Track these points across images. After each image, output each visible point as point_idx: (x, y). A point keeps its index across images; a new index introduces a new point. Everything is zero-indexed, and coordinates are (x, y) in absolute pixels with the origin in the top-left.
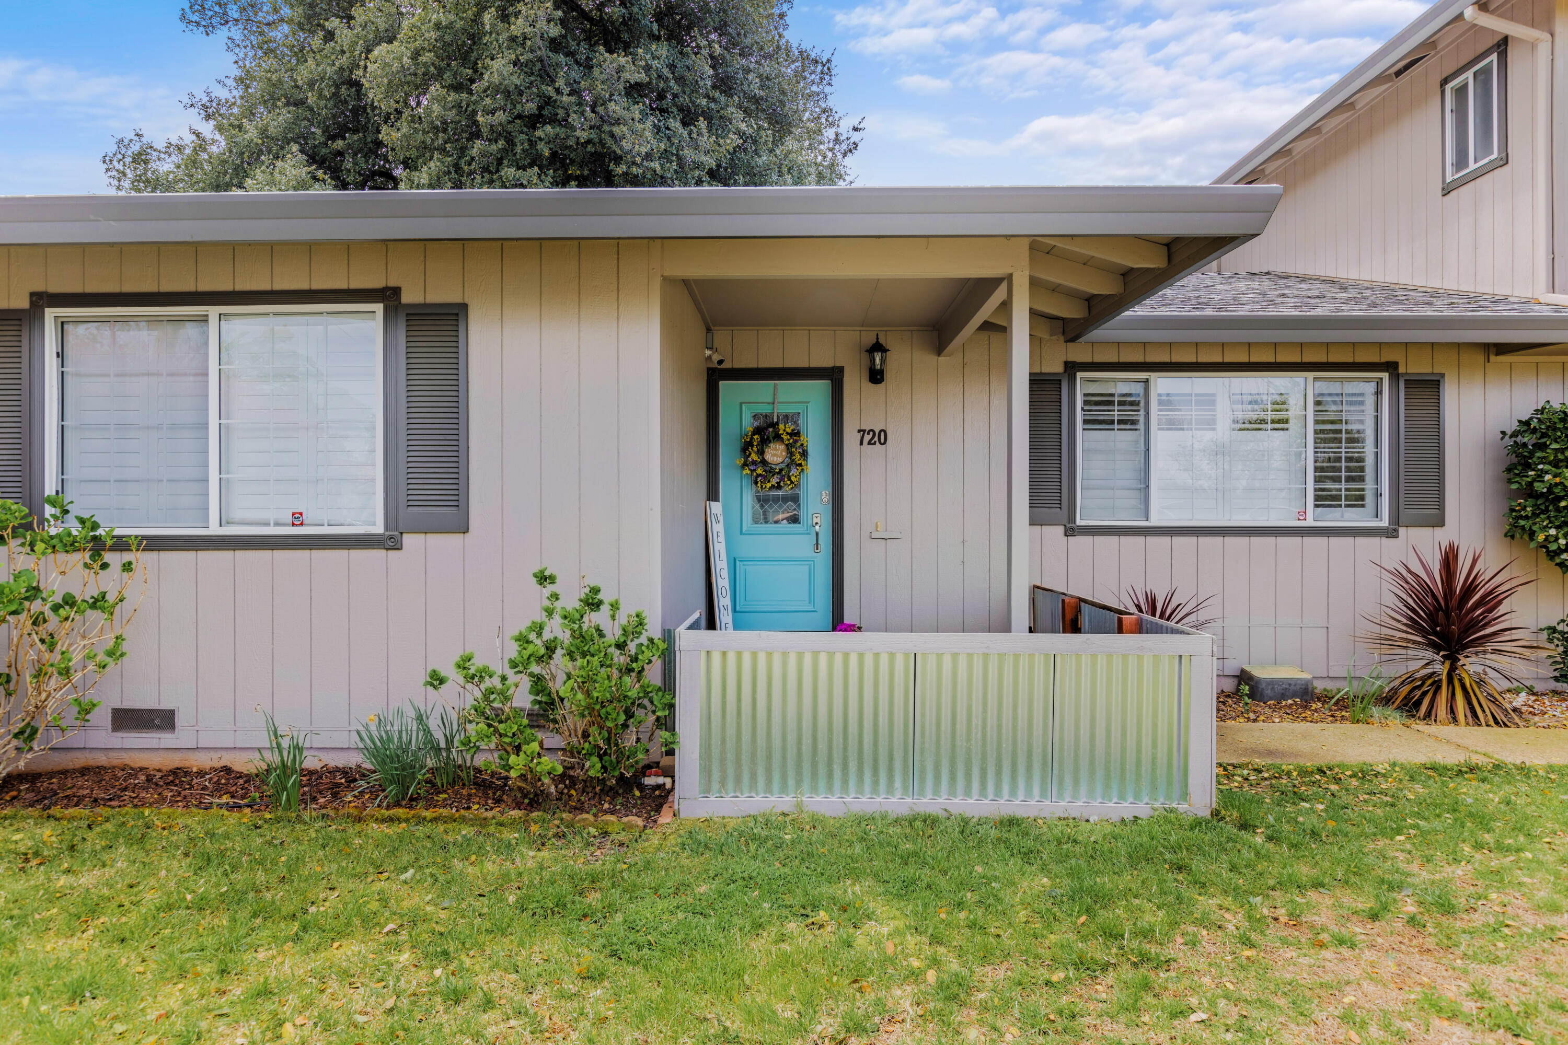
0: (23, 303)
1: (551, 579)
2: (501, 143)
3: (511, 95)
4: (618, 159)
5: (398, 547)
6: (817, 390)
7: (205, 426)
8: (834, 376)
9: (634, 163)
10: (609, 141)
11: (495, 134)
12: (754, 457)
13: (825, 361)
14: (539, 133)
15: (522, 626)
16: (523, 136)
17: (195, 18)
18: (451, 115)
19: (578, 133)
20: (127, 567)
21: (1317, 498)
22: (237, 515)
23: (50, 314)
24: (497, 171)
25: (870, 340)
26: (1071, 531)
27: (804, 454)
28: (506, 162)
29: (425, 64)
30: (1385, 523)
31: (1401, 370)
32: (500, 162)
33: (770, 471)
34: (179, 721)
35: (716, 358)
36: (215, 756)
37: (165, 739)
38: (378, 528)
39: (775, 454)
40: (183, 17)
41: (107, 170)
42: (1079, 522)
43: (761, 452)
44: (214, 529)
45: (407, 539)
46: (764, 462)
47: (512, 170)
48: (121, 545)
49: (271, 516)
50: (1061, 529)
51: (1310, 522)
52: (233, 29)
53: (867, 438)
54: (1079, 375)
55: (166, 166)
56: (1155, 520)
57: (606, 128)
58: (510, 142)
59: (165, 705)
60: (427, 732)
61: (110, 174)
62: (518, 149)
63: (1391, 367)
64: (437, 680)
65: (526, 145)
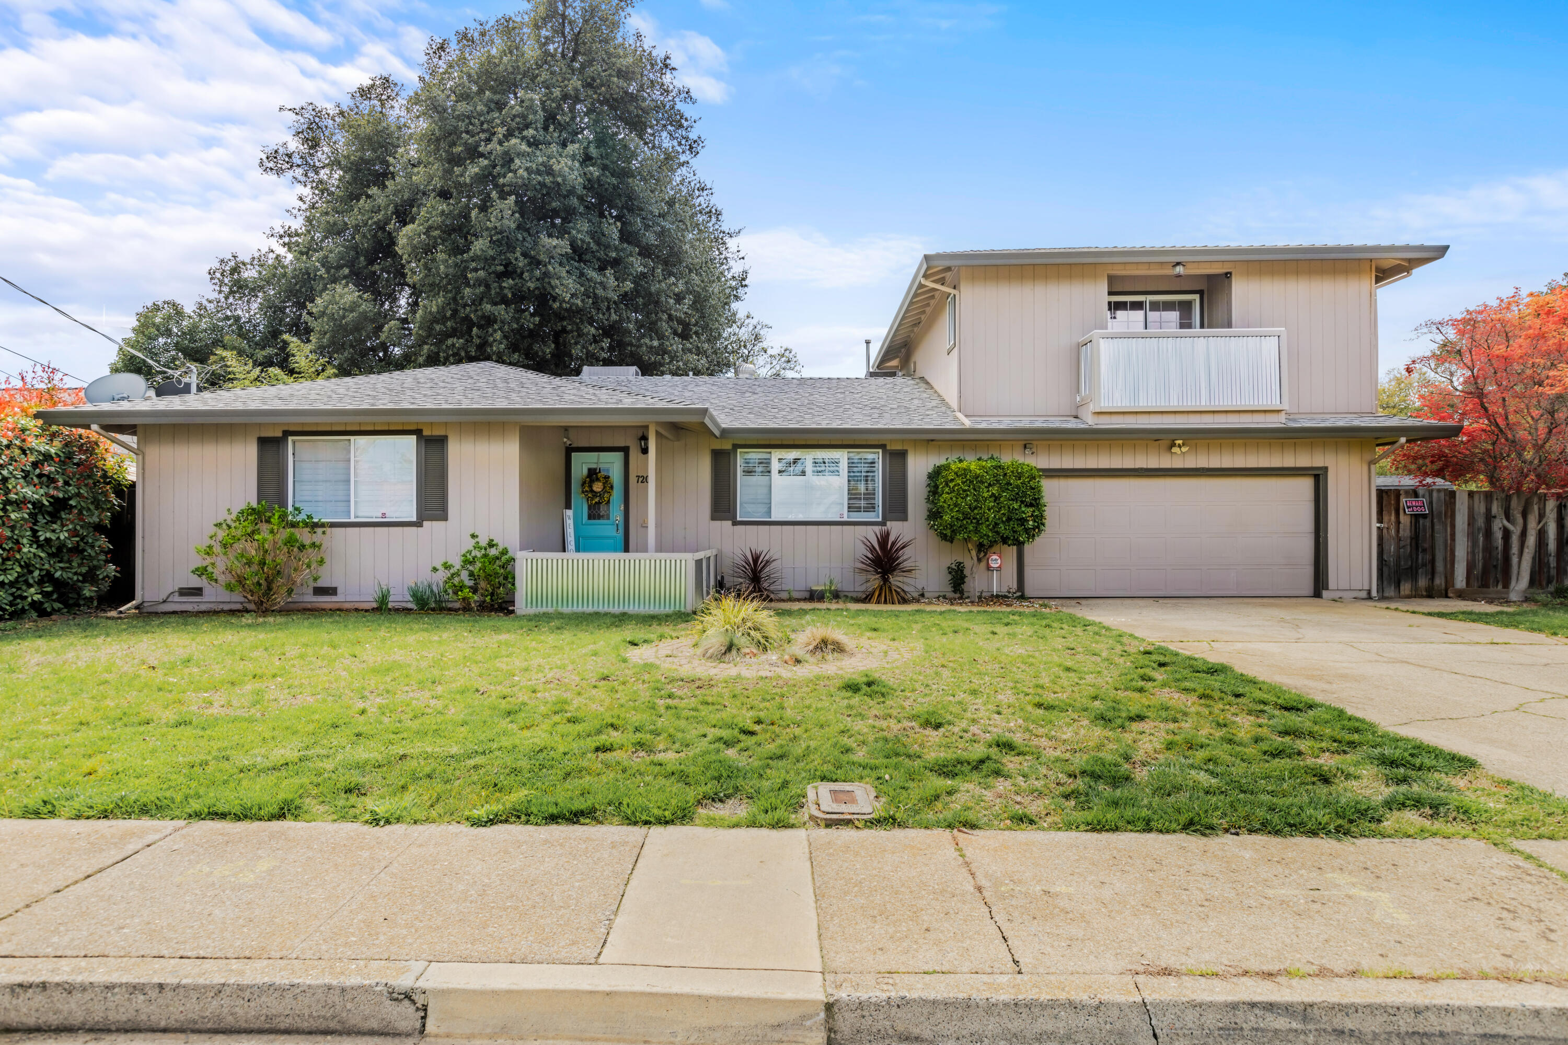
0: (280, 434)
1: (477, 536)
2: (482, 289)
3: (487, 261)
4: (555, 299)
5: (421, 526)
6: (617, 457)
7: (349, 481)
8: (625, 450)
9: (564, 301)
10: (549, 289)
11: (479, 282)
12: (587, 489)
13: (622, 444)
14: (504, 284)
15: (463, 552)
16: (496, 284)
17: (271, 165)
18: (451, 270)
19: (529, 284)
20: (324, 533)
21: (849, 508)
22: (360, 514)
23: (290, 439)
24: (480, 304)
25: (640, 434)
26: (735, 523)
27: (612, 487)
28: (485, 300)
29: (435, 238)
30: (880, 519)
31: (888, 448)
32: (482, 299)
33: (595, 494)
34: (339, 591)
35: (569, 443)
36: (352, 604)
37: (334, 599)
38: (414, 519)
39: (598, 487)
40: (261, 164)
41: (211, 279)
42: (738, 519)
43: (591, 487)
44: (353, 519)
45: (425, 523)
46: (592, 491)
47: (489, 306)
48: (323, 525)
49: (375, 515)
50: (730, 522)
51: (845, 519)
52: (297, 171)
53: (641, 479)
54: (739, 450)
55: (250, 274)
56: (773, 519)
57: (547, 280)
58: (488, 286)
59: (333, 585)
60: (432, 591)
61: (213, 281)
62: (493, 292)
63: (883, 447)
64: (435, 570)
65: (498, 290)
